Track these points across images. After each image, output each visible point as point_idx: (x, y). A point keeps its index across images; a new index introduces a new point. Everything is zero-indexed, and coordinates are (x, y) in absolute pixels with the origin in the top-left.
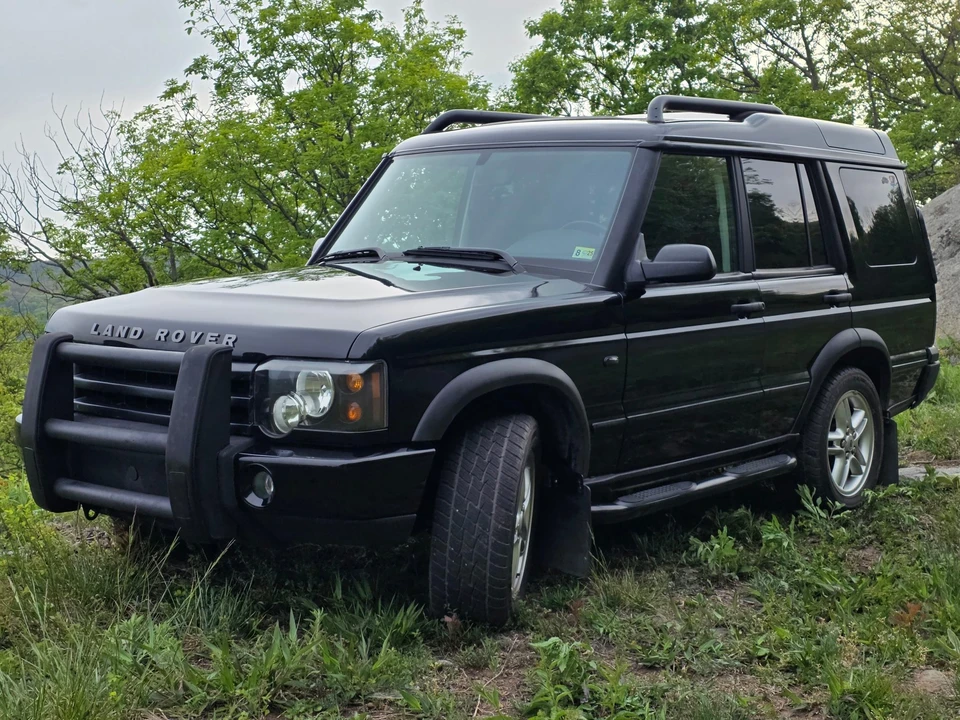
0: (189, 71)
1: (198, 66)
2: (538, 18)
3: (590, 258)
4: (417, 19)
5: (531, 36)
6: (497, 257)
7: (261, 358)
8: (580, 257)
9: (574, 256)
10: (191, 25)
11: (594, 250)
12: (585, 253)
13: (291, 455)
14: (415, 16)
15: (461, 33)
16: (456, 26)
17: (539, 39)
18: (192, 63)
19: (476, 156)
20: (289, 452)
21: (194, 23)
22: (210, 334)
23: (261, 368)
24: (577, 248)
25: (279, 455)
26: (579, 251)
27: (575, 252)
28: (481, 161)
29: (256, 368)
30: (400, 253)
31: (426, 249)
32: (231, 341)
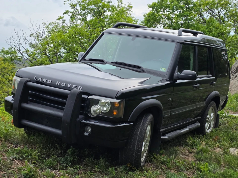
0: (64, 13)
1: (66, 12)
2: (151, 4)
3: (165, 71)
4: (121, 3)
5: (149, 8)
6: (139, 67)
7: (89, 94)
8: (162, 70)
9: (160, 70)
10: (65, 2)
11: (166, 69)
13: (97, 123)
14: (120, 2)
15: (131, 7)
16: (130, 5)
17: (151, 9)
18: (65, 11)
20: (97, 122)
21: (66, 2)
22: (74, 86)
23: (89, 97)
24: (161, 68)
25: (94, 122)
26: (162, 69)
27: (161, 69)
28: (133, 40)
29: (88, 97)
30: (110, 62)
31: (118, 62)
32: (80, 89)
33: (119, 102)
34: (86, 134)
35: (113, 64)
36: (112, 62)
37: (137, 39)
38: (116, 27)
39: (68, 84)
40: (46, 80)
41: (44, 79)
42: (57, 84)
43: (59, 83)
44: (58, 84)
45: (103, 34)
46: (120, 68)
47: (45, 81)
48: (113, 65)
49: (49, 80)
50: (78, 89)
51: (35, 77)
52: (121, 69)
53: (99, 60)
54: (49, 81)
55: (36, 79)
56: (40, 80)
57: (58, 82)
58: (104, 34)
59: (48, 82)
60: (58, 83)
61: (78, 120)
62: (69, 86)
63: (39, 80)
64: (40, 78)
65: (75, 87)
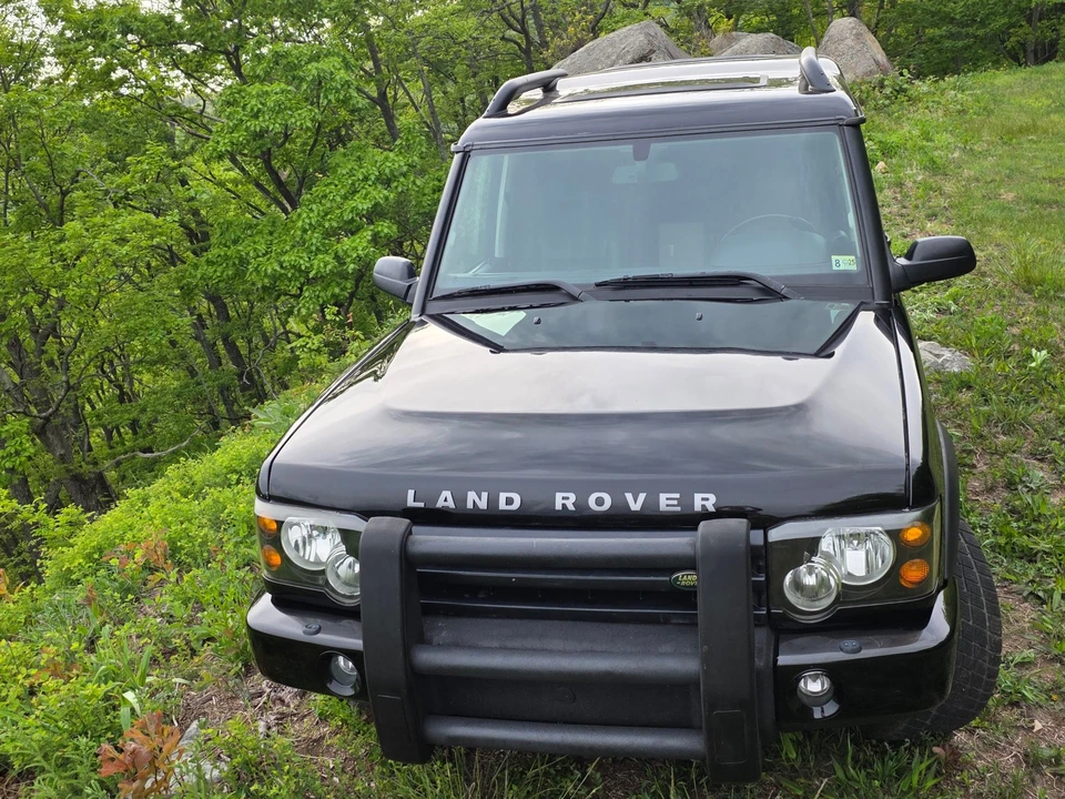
7: (766, 522)
8: (842, 268)
9: (835, 268)
11: (853, 258)
12: (847, 263)
13: (859, 650)
19: (627, 149)
20: (856, 644)
22: (663, 496)
24: (834, 258)
25: (842, 650)
26: (838, 262)
27: (834, 263)
28: (640, 155)
29: (766, 536)
31: (634, 278)
32: (709, 505)
33: (924, 519)
35: (608, 292)
36: (598, 285)
37: (657, 147)
38: (501, 110)
39: (629, 497)
40: (485, 495)
41: (472, 496)
42: (564, 505)
43: (573, 497)
44: (571, 507)
45: (466, 156)
47: (483, 505)
49: (503, 497)
50: (698, 507)
54: (511, 501)
56: (451, 504)
57: (566, 495)
58: (470, 157)
59: (502, 506)
60: (564, 500)
61: (759, 663)
62: (635, 507)
63: (440, 504)
64: (447, 494)
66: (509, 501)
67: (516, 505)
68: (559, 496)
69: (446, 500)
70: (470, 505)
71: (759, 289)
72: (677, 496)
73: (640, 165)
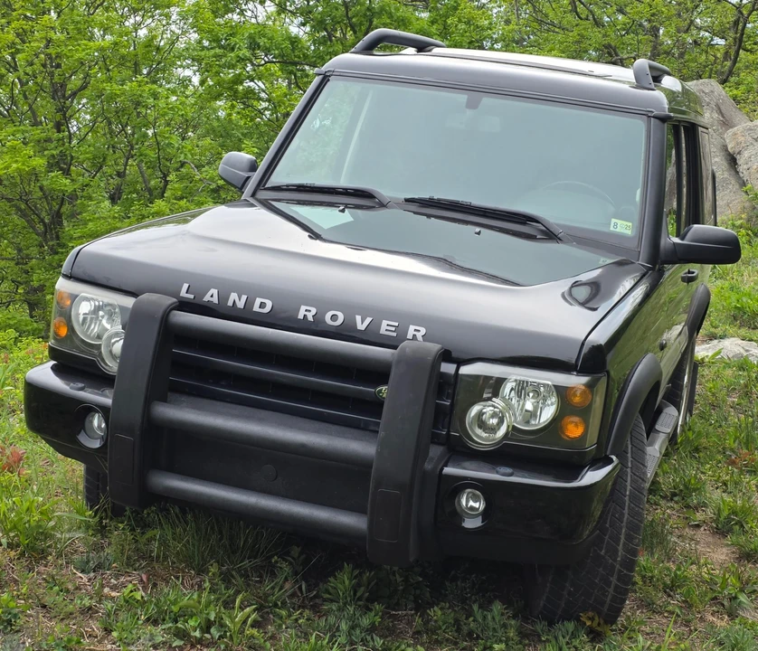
3: (628, 232)
6: (527, 220)
7: (461, 362)
8: (618, 230)
9: (612, 229)
11: (630, 224)
12: (624, 227)
13: (511, 475)
19: (462, 98)
20: (509, 470)
22: (385, 323)
24: (613, 220)
25: (497, 473)
26: (616, 225)
27: (612, 224)
28: (472, 105)
29: (458, 369)
30: (399, 199)
31: (439, 200)
32: (419, 335)
33: (590, 386)
34: (471, 524)
35: (414, 207)
36: (407, 200)
37: (487, 101)
38: (369, 49)
39: (358, 318)
40: (244, 298)
41: (234, 296)
42: (305, 316)
43: (314, 311)
44: (310, 318)
45: (325, 79)
46: (478, 229)
47: (241, 304)
48: (415, 213)
49: (258, 301)
50: (410, 336)
51: (186, 286)
52: (479, 233)
53: (346, 189)
54: (264, 305)
55: (192, 297)
56: (215, 300)
57: (309, 308)
58: (329, 80)
59: (256, 308)
60: (306, 312)
61: (428, 466)
62: (361, 327)
63: (207, 298)
64: (214, 291)
65: (393, 329)
66: (262, 305)
67: (267, 310)
68: (303, 308)
69: (212, 296)
70: (230, 303)
71: (542, 231)
72: (396, 324)
73: (469, 112)
